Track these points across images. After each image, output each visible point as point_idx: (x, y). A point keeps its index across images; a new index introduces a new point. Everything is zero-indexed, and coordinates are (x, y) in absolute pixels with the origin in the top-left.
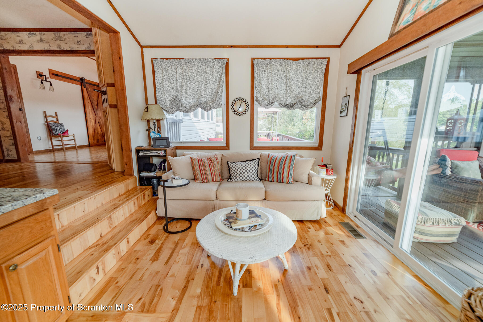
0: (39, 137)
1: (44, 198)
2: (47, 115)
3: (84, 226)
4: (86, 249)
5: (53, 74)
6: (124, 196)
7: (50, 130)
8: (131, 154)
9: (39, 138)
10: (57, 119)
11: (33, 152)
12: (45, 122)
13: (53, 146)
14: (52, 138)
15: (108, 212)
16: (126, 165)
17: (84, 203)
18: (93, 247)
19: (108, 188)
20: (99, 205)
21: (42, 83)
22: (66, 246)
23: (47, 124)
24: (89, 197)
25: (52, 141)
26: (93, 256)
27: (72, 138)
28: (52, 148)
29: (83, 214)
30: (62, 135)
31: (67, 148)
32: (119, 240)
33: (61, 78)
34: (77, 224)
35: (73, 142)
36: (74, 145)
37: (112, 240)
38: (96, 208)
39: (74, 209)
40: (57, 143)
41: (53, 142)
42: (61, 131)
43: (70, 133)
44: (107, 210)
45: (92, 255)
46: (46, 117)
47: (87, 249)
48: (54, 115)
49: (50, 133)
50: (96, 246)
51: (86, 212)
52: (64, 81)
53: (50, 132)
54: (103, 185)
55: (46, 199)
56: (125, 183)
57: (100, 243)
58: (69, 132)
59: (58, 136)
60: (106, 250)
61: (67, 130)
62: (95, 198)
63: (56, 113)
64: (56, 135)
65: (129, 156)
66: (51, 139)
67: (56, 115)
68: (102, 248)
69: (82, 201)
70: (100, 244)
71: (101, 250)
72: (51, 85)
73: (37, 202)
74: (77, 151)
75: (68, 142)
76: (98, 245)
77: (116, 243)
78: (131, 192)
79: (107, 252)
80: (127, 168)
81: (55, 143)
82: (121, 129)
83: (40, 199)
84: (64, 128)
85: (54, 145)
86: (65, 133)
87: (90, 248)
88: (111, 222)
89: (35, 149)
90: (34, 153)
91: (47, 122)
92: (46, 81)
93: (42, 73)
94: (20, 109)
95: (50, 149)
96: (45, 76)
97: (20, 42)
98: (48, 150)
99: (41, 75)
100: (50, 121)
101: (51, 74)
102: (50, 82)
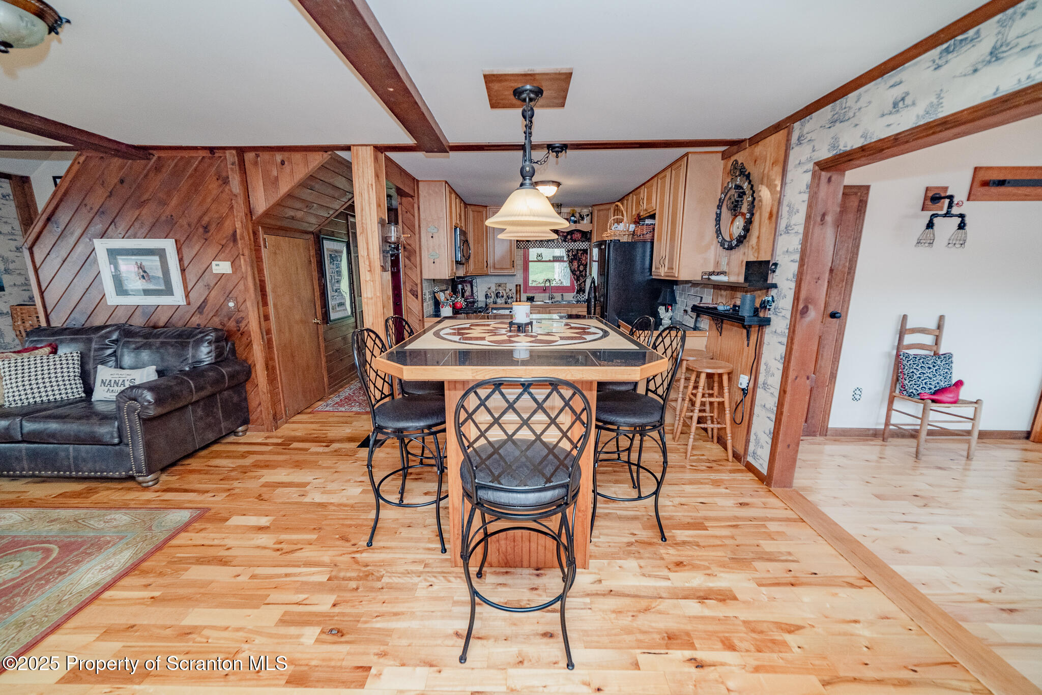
0: (858, 392)
2: (909, 325)
5: (985, 183)
7: (898, 375)
9: (856, 395)
10: (937, 342)
11: (827, 432)
13: (888, 422)
14: (896, 400)
21: (930, 225)
23: (898, 353)
25: (890, 409)
27: (969, 411)
28: (883, 428)
33: (1013, 191)
41: (895, 412)
42: (938, 382)
43: (964, 393)
46: (902, 332)
48: (933, 325)
49: (896, 385)
53: (897, 382)
59: (917, 398)
61: (959, 384)
63: (942, 318)
64: (911, 393)
66: (891, 404)
67: (940, 327)
72: (962, 226)
81: (897, 415)
84: (947, 375)
85: (892, 420)
86: (950, 390)
89: (835, 422)
90: (829, 433)
91: (898, 347)
92: (948, 215)
93: (946, 189)
94: (833, 315)
95: (876, 430)
96: (951, 197)
97: (895, 105)
98: (869, 429)
99: (934, 197)
100: (910, 347)
101: (977, 183)
102: (962, 216)
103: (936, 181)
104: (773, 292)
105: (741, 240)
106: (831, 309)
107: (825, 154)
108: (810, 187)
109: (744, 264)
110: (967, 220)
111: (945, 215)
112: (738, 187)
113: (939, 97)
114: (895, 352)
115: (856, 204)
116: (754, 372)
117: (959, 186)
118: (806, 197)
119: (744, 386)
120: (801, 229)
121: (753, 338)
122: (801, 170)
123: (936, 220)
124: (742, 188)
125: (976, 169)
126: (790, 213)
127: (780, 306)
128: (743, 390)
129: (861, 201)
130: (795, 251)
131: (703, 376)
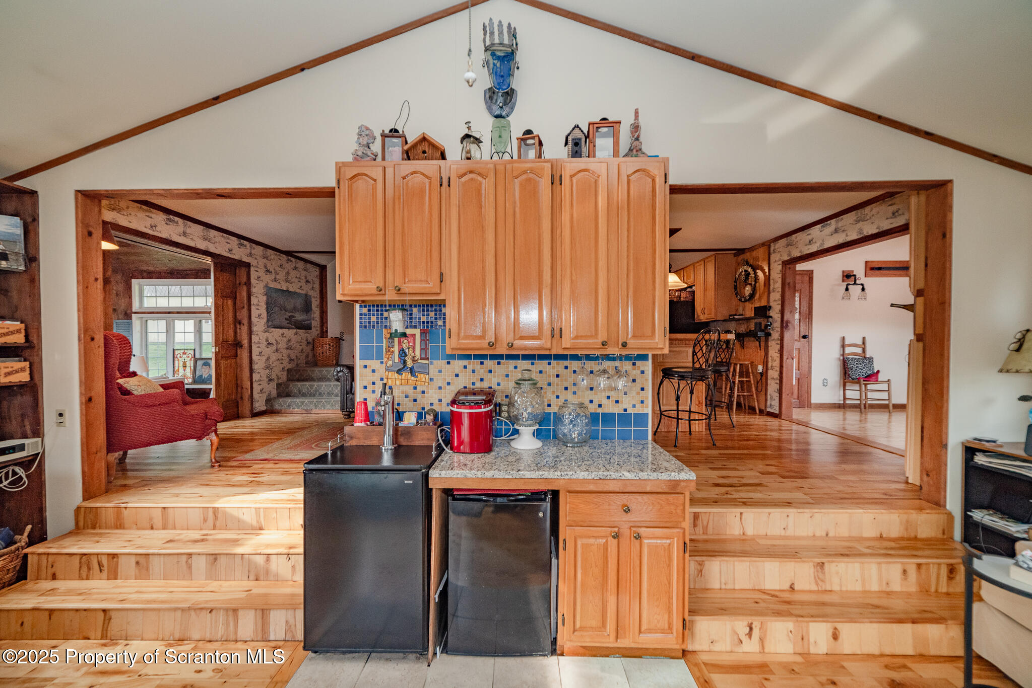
0: (825, 381)
1: (678, 479)
2: (847, 342)
3: (768, 550)
4: (757, 588)
5: (872, 269)
6: (893, 544)
7: (845, 370)
8: (943, 452)
9: (825, 383)
10: (864, 350)
12: (841, 355)
13: (845, 399)
14: (847, 384)
15: (820, 554)
16: (928, 475)
17: (788, 516)
18: (768, 594)
19: (852, 509)
20: (820, 533)
21: (847, 289)
22: (727, 561)
23: (844, 358)
24: (799, 508)
25: (844, 390)
26: (756, 605)
27: (884, 387)
28: (842, 402)
29: (783, 533)
30: (864, 381)
31: (872, 406)
32: (812, 616)
33: (888, 272)
34: (763, 542)
35: (885, 396)
36: (887, 402)
37: (802, 605)
38: (812, 535)
39: (769, 517)
40: (853, 394)
41: (847, 392)
42: (867, 371)
43: (881, 377)
44: (827, 550)
45: (757, 603)
46: (843, 346)
47: (759, 590)
48: (860, 342)
49: (845, 375)
50: (773, 596)
51: (790, 532)
52: (895, 276)
53: (845, 373)
54: (850, 499)
55: (680, 481)
56: (905, 517)
57: (782, 596)
58: (880, 375)
59: (857, 381)
60: (778, 613)
61: (878, 372)
62: (813, 515)
63: (864, 338)
64: (853, 379)
65: (938, 455)
66: (844, 386)
67: (864, 343)
68: (777, 604)
69: (785, 510)
70: (781, 598)
71: (772, 606)
72: (863, 290)
73: (670, 480)
74: (889, 416)
75: (875, 394)
76: (777, 597)
77: (802, 616)
78: (919, 545)
79: (776, 616)
80: (929, 484)
81: (849, 394)
82: (925, 390)
83: (674, 479)
84: (871, 368)
85: (847, 397)
86: (872, 377)
87: (764, 592)
88: (821, 576)
89: (815, 399)
90: (812, 406)
91: (843, 355)
92: (855, 284)
93: (853, 271)
94: (804, 337)
95: (839, 404)
96: (855, 276)
97: (810, 242)
98: (835, 404)
99: (848, 276)
100: (850, 354)
101: (868, 269)
102: (862, 285)
103: (848, 268)
104: (770, 320)
105: (752, 296)
106: (802, 334)
107: (786, 258)
108: (782, 271)
109: (753, 309)
110: (865, 286)
111: (853, 284)
112: (746, 271)
113: (823, 241)
114: (842, 358)
115: (808, 279)
116: (766, 364)
117: (859, 271)
118: (780, 275)
119: (761, 371)
120: (780, 290)
121: (763, 344)
122: (776, 264)
123: (849, 287)
124: (747, 271)
125: (866, 262)
126: (774, 283)
127: (775, 326)
128: (760, 373)
129: (810, 278)
130: (779, 300)
131: (738, 366)
